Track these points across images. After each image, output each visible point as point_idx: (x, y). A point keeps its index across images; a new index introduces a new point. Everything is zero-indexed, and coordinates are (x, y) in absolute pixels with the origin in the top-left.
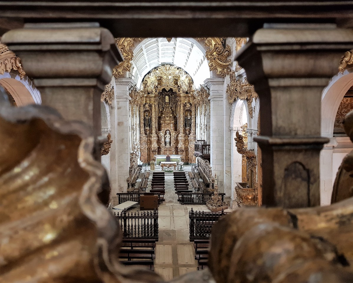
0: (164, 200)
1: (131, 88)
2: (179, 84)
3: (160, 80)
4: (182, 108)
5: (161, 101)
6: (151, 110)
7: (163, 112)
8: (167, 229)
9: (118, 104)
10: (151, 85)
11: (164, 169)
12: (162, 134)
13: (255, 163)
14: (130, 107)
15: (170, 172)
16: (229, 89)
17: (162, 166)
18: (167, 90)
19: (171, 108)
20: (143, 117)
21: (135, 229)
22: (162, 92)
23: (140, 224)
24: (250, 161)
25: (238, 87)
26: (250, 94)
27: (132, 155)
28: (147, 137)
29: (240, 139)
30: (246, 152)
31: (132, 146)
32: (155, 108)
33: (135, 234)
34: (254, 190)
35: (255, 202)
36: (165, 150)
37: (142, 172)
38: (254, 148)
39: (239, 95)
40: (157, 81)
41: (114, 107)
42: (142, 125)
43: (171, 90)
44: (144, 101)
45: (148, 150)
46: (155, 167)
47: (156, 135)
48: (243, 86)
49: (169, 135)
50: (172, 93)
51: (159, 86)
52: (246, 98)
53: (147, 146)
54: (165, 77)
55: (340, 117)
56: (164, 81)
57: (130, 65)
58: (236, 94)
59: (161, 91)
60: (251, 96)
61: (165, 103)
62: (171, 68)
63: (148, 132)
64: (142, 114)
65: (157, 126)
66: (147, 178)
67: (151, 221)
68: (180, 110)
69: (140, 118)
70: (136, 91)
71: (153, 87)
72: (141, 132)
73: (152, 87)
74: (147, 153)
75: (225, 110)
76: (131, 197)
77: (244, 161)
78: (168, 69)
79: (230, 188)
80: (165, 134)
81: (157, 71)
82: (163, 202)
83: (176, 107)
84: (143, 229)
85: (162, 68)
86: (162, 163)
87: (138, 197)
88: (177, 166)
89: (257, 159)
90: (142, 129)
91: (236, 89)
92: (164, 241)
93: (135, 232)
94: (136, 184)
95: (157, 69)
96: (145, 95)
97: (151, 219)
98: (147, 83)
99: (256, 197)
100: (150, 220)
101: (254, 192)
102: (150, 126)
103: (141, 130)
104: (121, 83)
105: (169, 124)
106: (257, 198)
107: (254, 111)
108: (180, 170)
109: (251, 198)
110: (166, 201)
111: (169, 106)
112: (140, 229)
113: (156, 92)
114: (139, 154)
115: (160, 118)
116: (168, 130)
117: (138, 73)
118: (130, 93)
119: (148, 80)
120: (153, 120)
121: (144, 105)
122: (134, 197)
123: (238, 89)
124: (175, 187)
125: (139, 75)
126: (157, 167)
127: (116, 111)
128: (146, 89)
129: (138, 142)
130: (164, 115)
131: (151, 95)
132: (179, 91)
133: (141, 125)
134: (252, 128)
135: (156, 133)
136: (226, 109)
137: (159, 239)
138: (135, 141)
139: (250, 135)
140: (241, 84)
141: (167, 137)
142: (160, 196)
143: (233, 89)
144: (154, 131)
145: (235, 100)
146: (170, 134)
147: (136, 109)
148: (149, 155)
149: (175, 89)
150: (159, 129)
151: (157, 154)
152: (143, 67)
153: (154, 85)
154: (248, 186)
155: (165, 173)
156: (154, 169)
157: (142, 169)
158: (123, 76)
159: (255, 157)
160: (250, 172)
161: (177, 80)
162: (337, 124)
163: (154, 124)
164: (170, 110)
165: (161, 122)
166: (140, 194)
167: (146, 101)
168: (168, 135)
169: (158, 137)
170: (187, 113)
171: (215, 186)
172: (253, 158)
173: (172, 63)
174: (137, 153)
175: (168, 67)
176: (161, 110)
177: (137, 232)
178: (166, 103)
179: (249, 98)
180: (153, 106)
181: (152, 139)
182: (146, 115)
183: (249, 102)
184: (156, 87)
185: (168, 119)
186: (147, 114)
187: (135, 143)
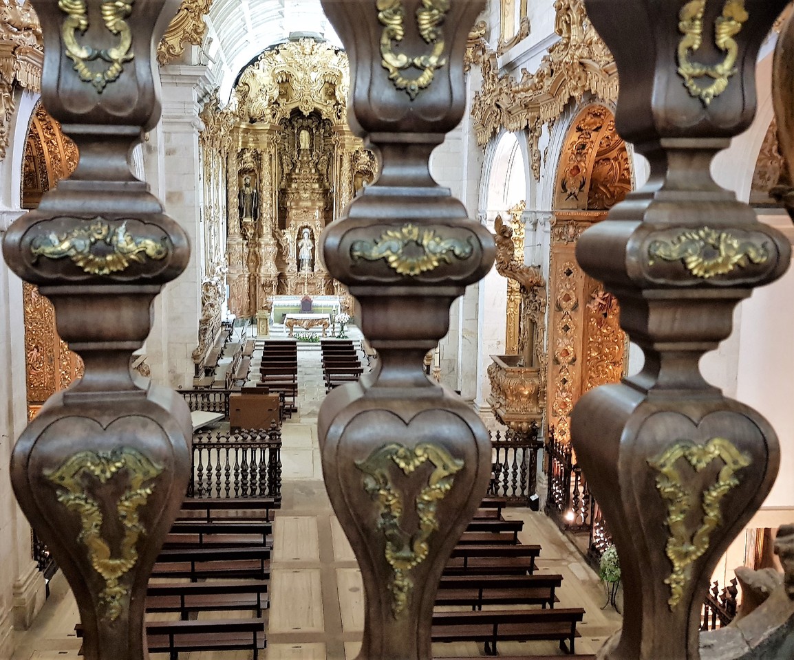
0: (295, 411)
1: (204, 96)
2: (338, 98)
3: (285, 83)
4: (346, 165)
5: (286, 144)
6: (260, 168)
7: (293, 177)
8: (304, 480)
9: (168, 140)
10: (260, 98)
11: (294, 334)
12: (289, 236)
13: (542, 300)
14: (201, 151)
15: (313, 340)
16: (480, 105)
17: (290, 326)
18: (305, 113)
19: (317, 164)
20: (236, 189)
21: (218, 476)
22: (291, 119)
23: (232, 464)
24: (528, 298)
25: (503, 95)
26: (536, 114)
27: (207, 290)
28: (247, 245)
29: (505, 237)
30: (521, 273)
31: (207, 265)
32: (271, 164)
33: (219, 491)
34: (537, 373)
35: (538, 403)
36: (297, 284)
37: (233, 342)
38: (542, 263)
39: (505, 118)
40: (277, 84)
41: (156, 149)
42: (234, 211)
43: (316, 113)
44: (240, 143)
45: (249, 281)
46: (270, 329)
47: (273, 242)
48: (517, 92)
49: (310, 241)
50: (319, 123)
51: (282, 101)
52: (524, 127)
53: (247, 269)
54: (300, 75)
55: (769, 164)
56: (296, 86)
57: (201, 26)
58: (498, 117)
59: (288, 116)
60: (538, 119)
61: (299, 151)
62: (318, 49)
63: (250, 232)
64: (234, 179)
65: (275, 214)
66: (249, 356)
67: (261, 457)
68: (341, 171)
69: (227, 191)
70: (218, 110)
71: (266, 103)
72: (231, 231)
73: (262, 101)
74: (246, 291)
75: (466, 164)
76: (206, 400)
77: (512, 305)
78: (308, 51)
79: (475, 377)
80: (298, 239)
81: (278, 57)
82: (292, 414)
83: (329, 163)
84: (240, 477)
85: (292, 48)
86: (288, 316)
87: (223, 400)
88: (332, 326)
89: (547, 290)
90: (235, 223)
91: (498, 103)
92: (296, 508)
93: (218, 484)
94: (218, 370)
95: (278, 52)
96: (243, 126)
97: (263, 451)
98: (247, 90)
99: (542, 390)
100: (258, 452)
101: (538, 377)
102: (256, 214)
103: (231, 226)
104: (176, 80)
105: (307, 210)
106: (544, 392)
107: (545, 162)
108: (339, 337)
109: (530, 394)
110: (301, 412)
111: (310, 159)
112: (232, 479)
113: (274, 115)
114: (226, 292)
115: (283, 193)
116: (307, 227)
117: (224, 60)
118: (201, 111)
119: (250, 81)
120: (265, 198)
121: (240, 155)
122: (212, 400)
123: (505, 102)
124: (324, 379)
125: (225, 64)
126: (275, 327)
127: (161, 157)
128: (245, 107)
129: (222, 256)
130: (296, 185)
131: (258, 126)
132: (339, 117)
133: (231, 211)
134: (539, 209)
135: (274, 235)
136: (468, 162)
137: (282, 503)
138: (214, 252)
139: (531, 227)
140: (513, 85)
141: (304, 247)
142: (284, 398)
143: (489, 102)
144: (266, 230)
145: (494, 135)
146: (313, 239)
147: (217, 163)
148: (252, 296)
149: (327, 111)
150: (283, 222)
151: (274, 292)
152: (237, 41)
153: (268, 97)
154: (521, 364)
155: (297, 344)
156: (267, 332)
157: (234, 333)
158: (181, 60)
159: (542, 284)
160: (528, 327)
161: (332, 85)
162: (760, 182)
163: (268, 209)
164: (313, 171)
165: (288, 204)
166: (231, 392)
167: (246, 143)
168: (306, 241)
169: (279, 245)
170: (359, 180)
171: (435, 369)
172: (538, 286)
173: (320, 36)
174: (219, 286)
175: (308, 45)
176: (286, 171)
177: (223, 486)
178: (302, 152)
179: (531, 126)
180: (266, 157)
181: (263, 250)
182: (244, 183)
183: (532, 137)
184: (274, 103)
185: (307, 195)
186: (248, 181)
187: (215, 260)
